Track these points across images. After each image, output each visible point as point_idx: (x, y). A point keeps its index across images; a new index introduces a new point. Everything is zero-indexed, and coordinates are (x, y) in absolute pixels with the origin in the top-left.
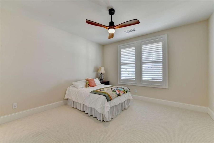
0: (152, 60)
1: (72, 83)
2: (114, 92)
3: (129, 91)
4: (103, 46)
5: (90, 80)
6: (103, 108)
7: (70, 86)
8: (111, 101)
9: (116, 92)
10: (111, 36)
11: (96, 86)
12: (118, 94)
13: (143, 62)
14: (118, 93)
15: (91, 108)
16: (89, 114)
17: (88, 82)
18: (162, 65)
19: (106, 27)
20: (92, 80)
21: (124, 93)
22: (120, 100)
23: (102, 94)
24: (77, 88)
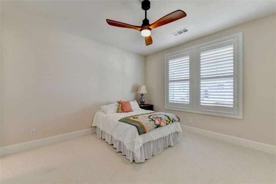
0: (217, 74)
1: (101, 106)
2: (152, 121)
3: (177, 119)
4: (145, 58)
5: (124, 103)
6: (133, 143)
7: (99, 111)
8: (145, 134)
9: (155, 121)
10: (149, 41)
11: (131, 111)
12: (157, 124)
13: (201, 77)
14: (157, 122)
15: (120, 142)
16: (117, 150)
17: (121, 105)
18: (232, 81)
19: (137, 28)
20: (128, 103)
21: (168, 122)
22: (162, 133)
23: (134, 123)
24: (106, 113)
